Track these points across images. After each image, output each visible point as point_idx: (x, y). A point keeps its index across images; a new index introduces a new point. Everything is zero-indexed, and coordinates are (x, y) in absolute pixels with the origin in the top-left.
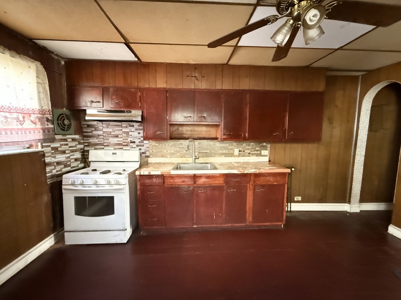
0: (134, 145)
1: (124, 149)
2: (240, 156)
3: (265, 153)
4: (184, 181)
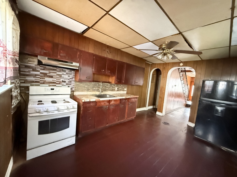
0: (65, 84)
1: (57, 86)
2: (117, 91)
3: (126, 89)
4: (105, 104)
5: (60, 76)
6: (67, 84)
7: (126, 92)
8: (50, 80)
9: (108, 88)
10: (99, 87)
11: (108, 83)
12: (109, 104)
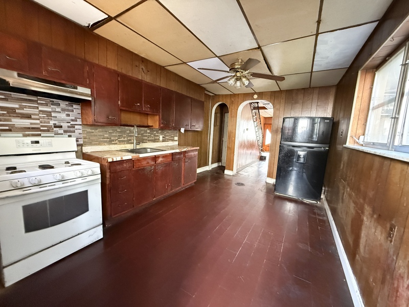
0: (61, 131)
1: (42, 135)
2: (163, 141)
3: (176, 138)
4: (148, 163)
5: (49, 114)
6: (65, 132)
7: (177, 143)
8: (26, 123)
9: (146, 136)
10: (131, 136)
11: (147, 129)
12: (155, 163)
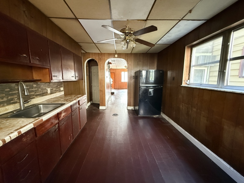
3: (62, 89)
4: (52, 123)
7: (63, 93)
9: (33, 91)
11: (31, 84)
12: (59, 120)
